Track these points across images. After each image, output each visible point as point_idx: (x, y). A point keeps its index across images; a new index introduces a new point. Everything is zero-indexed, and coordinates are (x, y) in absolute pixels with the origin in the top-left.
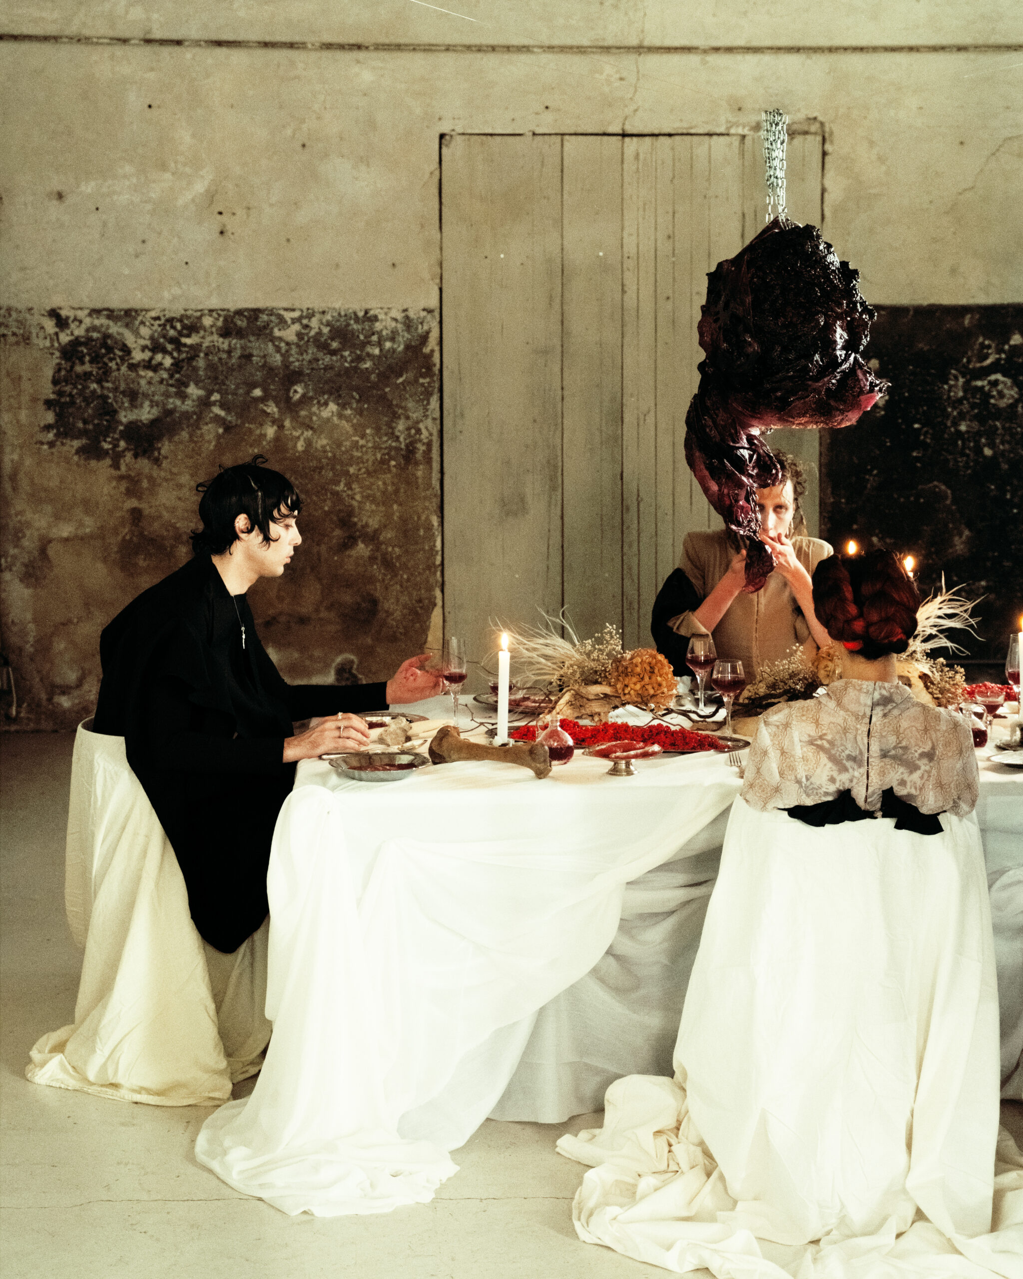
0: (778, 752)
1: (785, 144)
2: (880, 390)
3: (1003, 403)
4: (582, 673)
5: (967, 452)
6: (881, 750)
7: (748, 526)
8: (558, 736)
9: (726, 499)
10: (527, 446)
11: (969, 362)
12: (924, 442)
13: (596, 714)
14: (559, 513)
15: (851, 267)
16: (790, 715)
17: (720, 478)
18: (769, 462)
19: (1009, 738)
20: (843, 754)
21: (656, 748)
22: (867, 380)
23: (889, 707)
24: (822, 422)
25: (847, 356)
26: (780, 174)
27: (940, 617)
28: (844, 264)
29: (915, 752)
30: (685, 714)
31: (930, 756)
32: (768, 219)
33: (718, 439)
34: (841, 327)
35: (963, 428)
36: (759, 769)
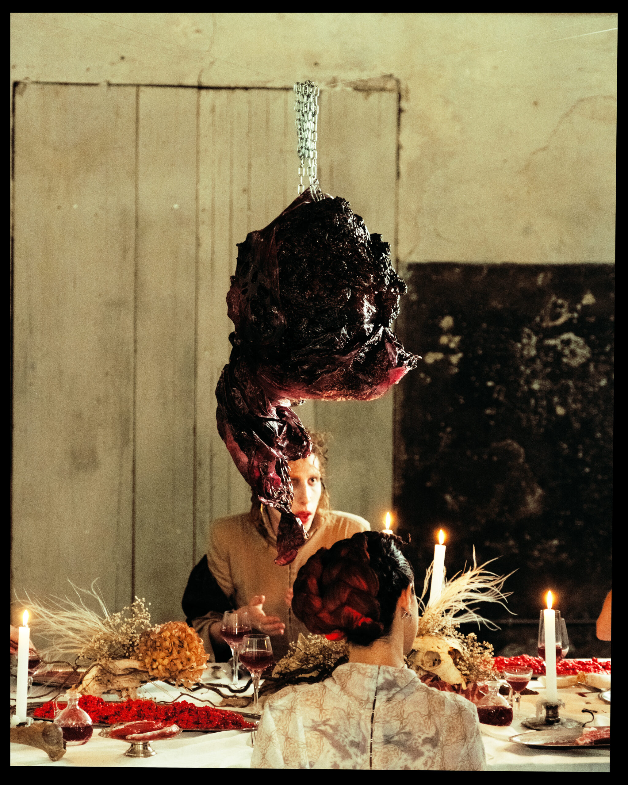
0: (283, 738)
1: (316, 116)
2: (410, 364)
3: (575, 362)
4: (111, 646)
5: (540, 410)
6: (385, 736)
7: (278, 498)
8: (77, 715)
9: (255, 471)
10: (99, 400)
11: (542, 320)
12: (497, 400)
13: (124, 689)
14: (130, 468)
15: (383, 240)
16: (295, 699)
17: (249, 450)
18: (300, 434)
19: (534, 716)
20: (347, 740)
21: (174, 728)
22: (396, 354)
23: (393, 691)
24: (351, 395)
25: (376, 329)
26: (311, 145)
27: (472, 591)
28: (376, 237)
29: (419, 737)
30: (213, 688)
31: (433, 741)
32: (300, 190)
33: (247, 410)
34: (369, 301)
35: (536, 386)
36: (264, 755)
